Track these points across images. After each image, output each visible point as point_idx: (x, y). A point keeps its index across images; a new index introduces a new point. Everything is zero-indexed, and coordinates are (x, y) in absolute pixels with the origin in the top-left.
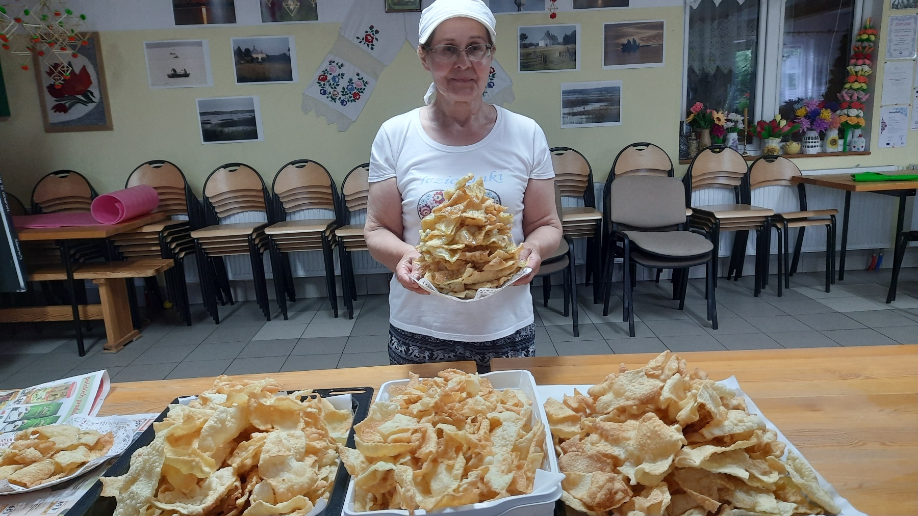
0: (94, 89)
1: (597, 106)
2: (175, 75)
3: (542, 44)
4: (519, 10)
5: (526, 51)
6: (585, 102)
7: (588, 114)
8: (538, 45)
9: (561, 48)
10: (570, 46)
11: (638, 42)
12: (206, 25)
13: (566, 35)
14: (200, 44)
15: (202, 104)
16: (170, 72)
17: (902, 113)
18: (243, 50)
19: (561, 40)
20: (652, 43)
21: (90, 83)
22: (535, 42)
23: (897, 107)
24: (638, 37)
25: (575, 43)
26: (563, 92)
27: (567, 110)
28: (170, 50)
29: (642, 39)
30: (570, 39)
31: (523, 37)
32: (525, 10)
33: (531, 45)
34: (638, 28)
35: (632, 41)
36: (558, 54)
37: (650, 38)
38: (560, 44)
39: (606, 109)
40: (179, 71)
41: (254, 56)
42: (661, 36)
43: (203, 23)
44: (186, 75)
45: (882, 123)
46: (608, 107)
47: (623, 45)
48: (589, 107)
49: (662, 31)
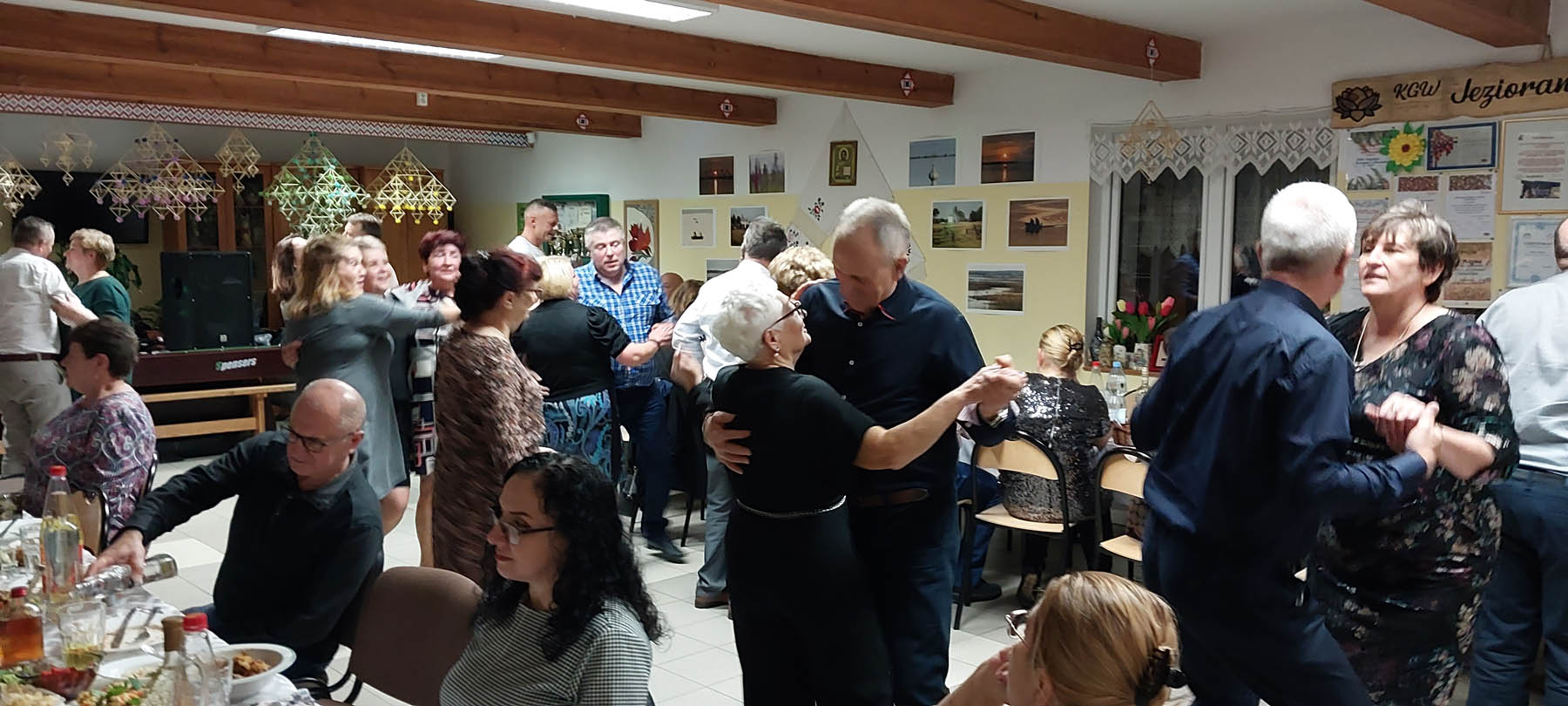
0: (651, 246)
1: (999, 291)
2: (695, 238)
3: (950, 220)
4: (932, 185)
5: (937, 226)
6: (989, 286)
7: (991, 300)
8: (946, 221)
9: (969, 225)
10: (976, 223)
11: (1040, 221)
12: (716, 195)
13: (973, 212)
14: (711, 211)
15: (709, 262)
16: (693, 235)
18: (736, 217)
19: (967, 217)
20: (1057, 223)
21: (650, 241)
22: (945, 218)
24: (1042, 217)
25: (981, 220)
26: (970, 273)
27: (973, 293)
28: (695, 216)
29: (1044, 219)
30: (977, 216)
31: (936, 212)
32: (938, 184)
33: (943, 220)
34: (1041, 206)
35: (1034, 220)
36: (965, 231)
37: (1054, 217)
38: (966, 221)
39: (1009, 296)
40: (698, 235)
41: (742, 223)
42: (1065, 216)
43: (714, 193)
44: (701, 238)
46: (1011, 294)
47: (1027, 224)
48: (992, 292)
49: (1065, 210)
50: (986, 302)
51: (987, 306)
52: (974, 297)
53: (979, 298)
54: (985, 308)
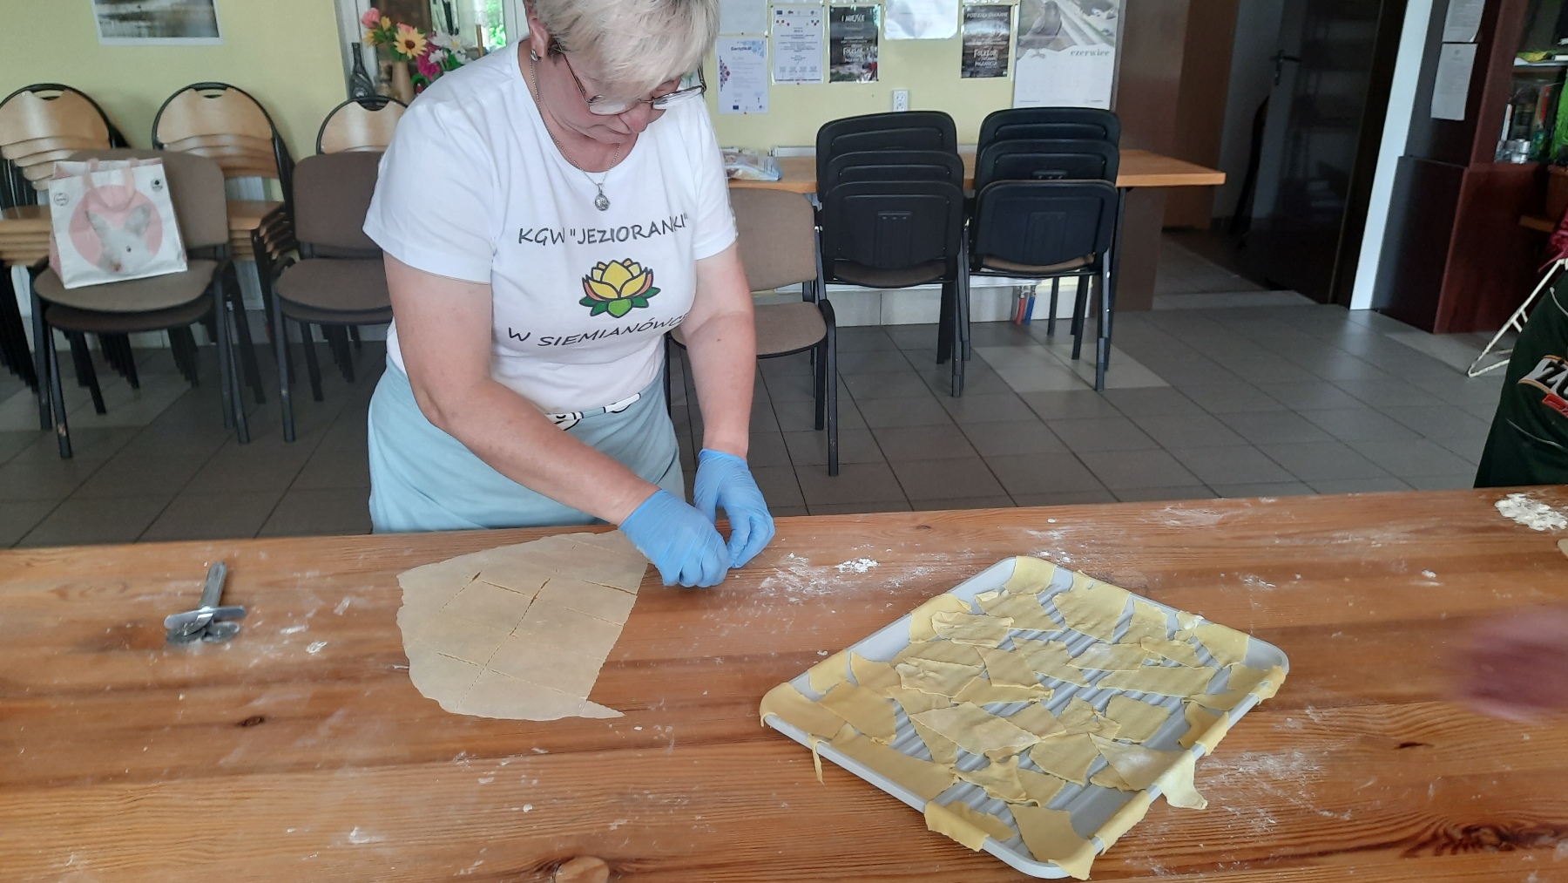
17: (755, 51)
23: (743, 39)
45: (721, 67)
50: (142, 24)
51: (144, 31)
52: (112, 17)
53: (124, 18)
54: (140, 35)
